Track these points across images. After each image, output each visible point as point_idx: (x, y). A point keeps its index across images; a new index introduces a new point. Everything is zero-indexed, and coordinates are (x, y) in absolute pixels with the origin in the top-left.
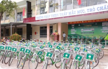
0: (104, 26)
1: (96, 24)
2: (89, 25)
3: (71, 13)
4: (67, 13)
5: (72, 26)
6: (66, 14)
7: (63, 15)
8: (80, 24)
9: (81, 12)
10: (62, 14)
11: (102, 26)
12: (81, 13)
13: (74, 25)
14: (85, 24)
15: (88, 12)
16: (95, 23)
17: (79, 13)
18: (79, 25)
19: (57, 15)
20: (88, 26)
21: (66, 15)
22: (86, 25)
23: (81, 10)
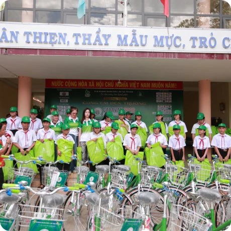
0: (160, 104)
1: (140, 95)
2: (121, 96)
3: (129, 42)
4: (109, 36)
5: (61, 94)
6: (103, 41)
7: (90, 44)
8: (92, 91)
9: (169, 44)
10: (85, 39)
11: (157, 101)
12: (169, 47)
13: (67, 94)
14: (108, 93)
15: (194, 46)
16: (136, 92)
17: (162, 46)
18: (88, 95)
19: (57, 38)
20: (117, 99)
21: (106, 44)
22: (111, 96)
23: (167, 35)
